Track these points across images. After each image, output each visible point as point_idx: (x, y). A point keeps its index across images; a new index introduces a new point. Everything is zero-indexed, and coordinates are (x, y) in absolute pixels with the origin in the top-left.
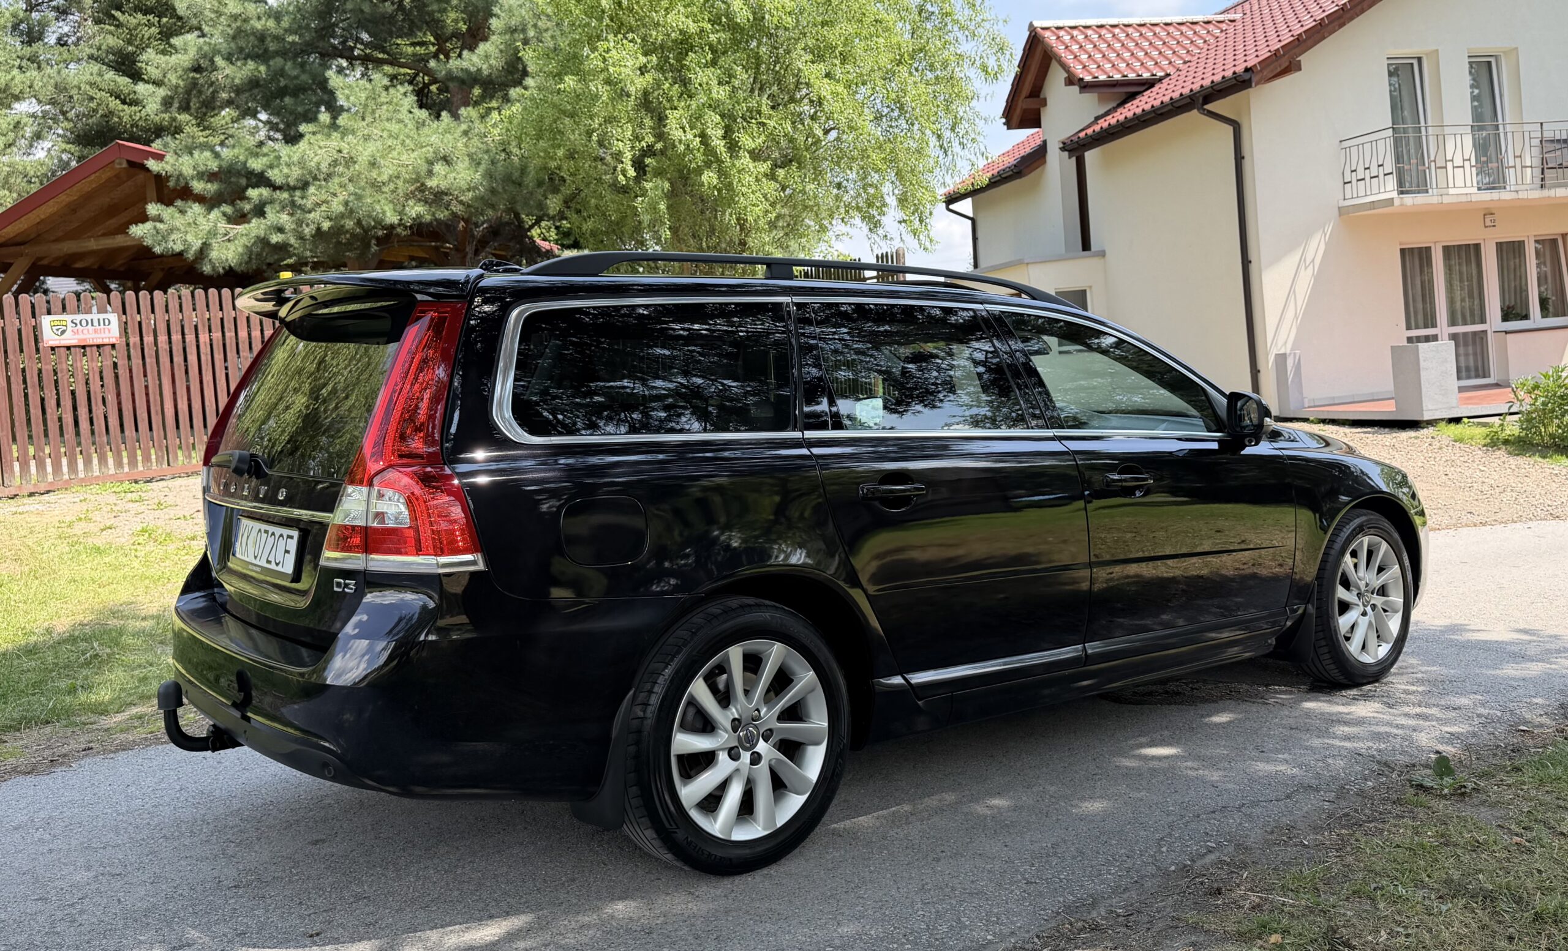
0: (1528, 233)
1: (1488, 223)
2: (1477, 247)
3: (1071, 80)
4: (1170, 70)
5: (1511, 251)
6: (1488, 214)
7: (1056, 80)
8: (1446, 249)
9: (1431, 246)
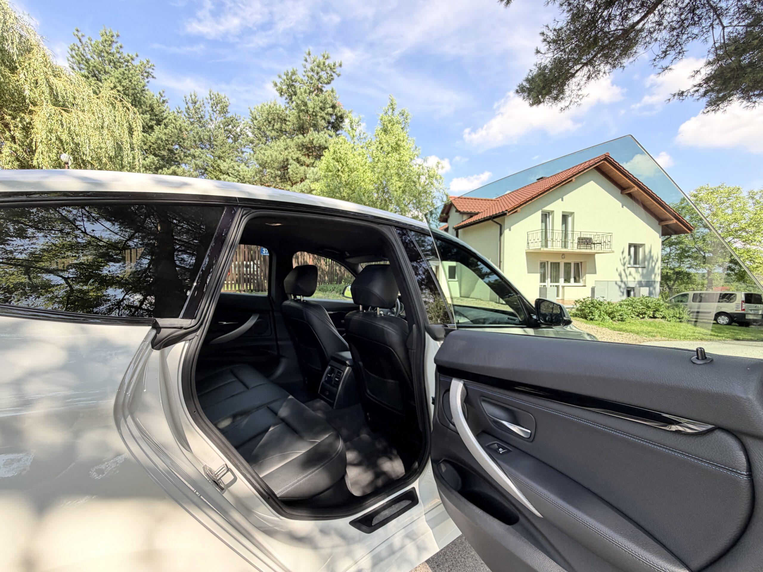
0: (572, 261)
1: (563, 257)
2: (559, 263)
3: (457, 211)
4: (482, 211)
5: (567, 265)
6: (563, 255)
7: (453, 211)
8: (551, 263)
9: (548, 262)
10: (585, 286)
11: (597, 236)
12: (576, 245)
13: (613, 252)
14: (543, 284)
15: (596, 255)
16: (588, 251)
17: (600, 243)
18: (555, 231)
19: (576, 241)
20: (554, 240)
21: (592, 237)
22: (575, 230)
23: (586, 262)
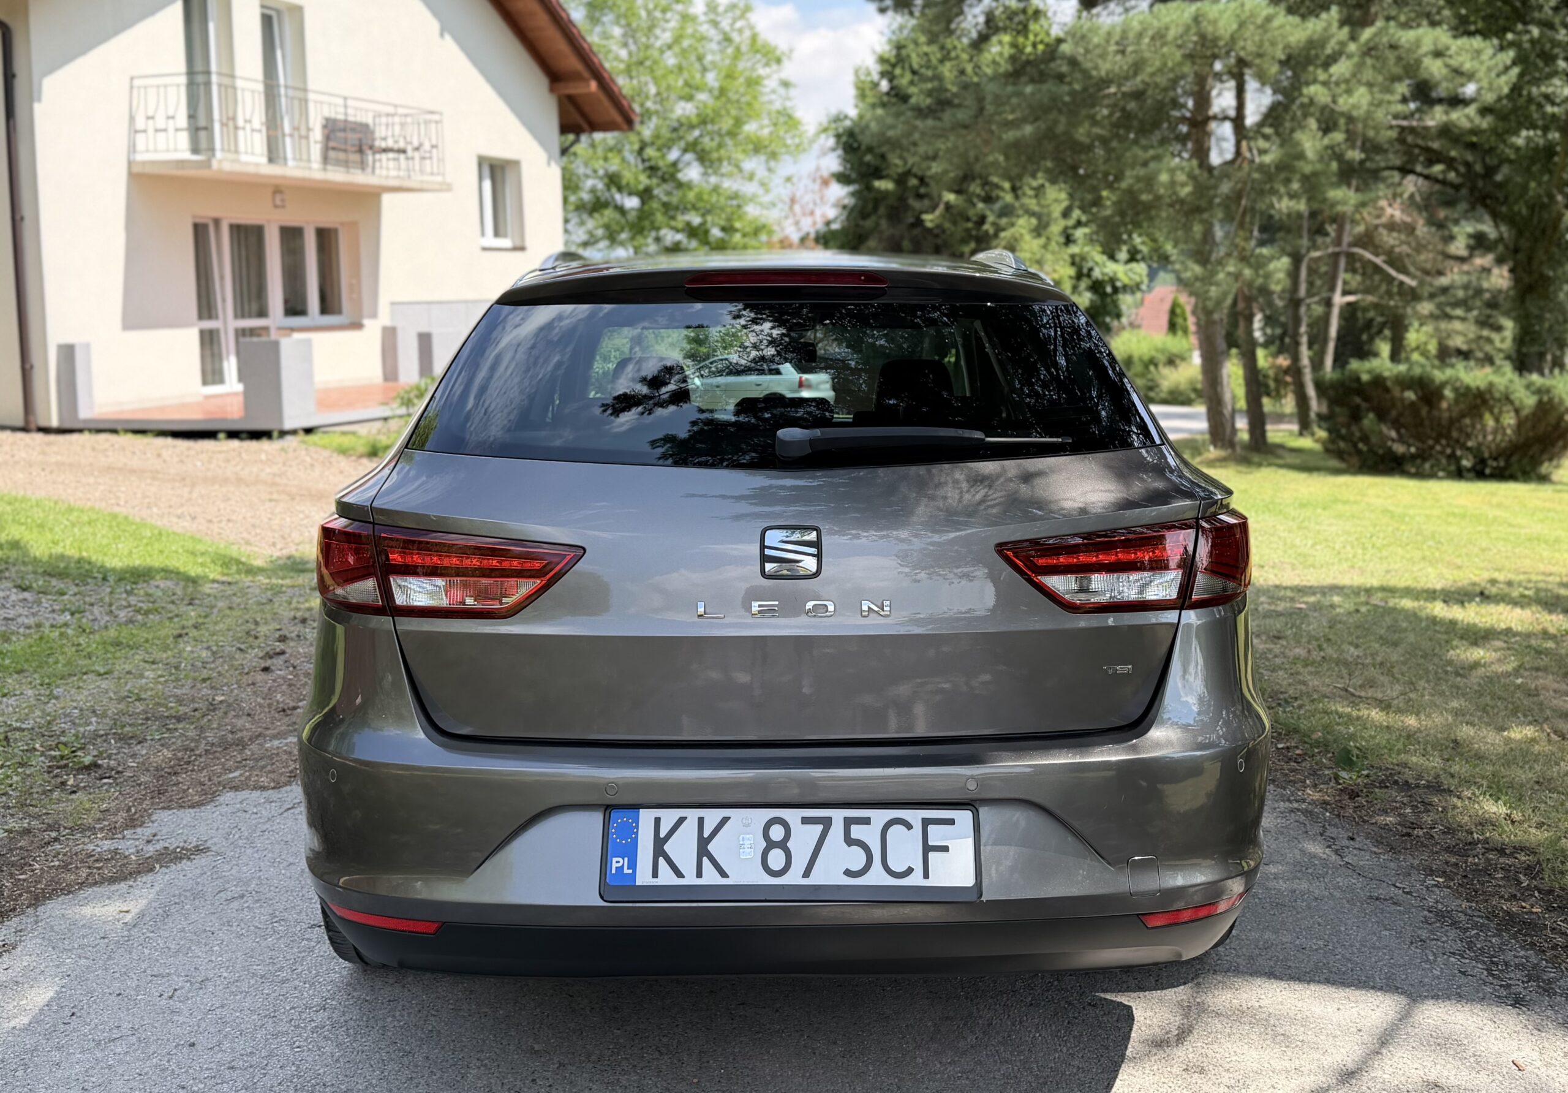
0: (309, 220)
1: (278, 202)
5: (291, 236)
6: (278, 190)
9: (217, 222)
10: (357, 325)
11: (384, 120)
12: (316, 151)
13: (447, 187)
14: (208, 324)
15: (387, 199)
16: (359, 178)
17: (403, 151)
18: (239, 83)
19: (317, 135)
20: (240, 123)
21: (370, 121)
22: (311, 85)
23: (354, 225)
